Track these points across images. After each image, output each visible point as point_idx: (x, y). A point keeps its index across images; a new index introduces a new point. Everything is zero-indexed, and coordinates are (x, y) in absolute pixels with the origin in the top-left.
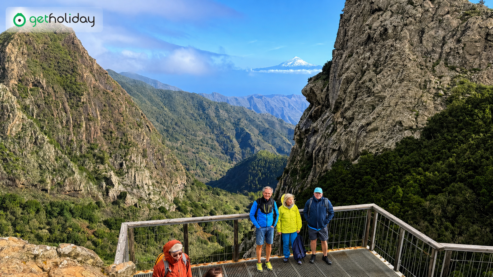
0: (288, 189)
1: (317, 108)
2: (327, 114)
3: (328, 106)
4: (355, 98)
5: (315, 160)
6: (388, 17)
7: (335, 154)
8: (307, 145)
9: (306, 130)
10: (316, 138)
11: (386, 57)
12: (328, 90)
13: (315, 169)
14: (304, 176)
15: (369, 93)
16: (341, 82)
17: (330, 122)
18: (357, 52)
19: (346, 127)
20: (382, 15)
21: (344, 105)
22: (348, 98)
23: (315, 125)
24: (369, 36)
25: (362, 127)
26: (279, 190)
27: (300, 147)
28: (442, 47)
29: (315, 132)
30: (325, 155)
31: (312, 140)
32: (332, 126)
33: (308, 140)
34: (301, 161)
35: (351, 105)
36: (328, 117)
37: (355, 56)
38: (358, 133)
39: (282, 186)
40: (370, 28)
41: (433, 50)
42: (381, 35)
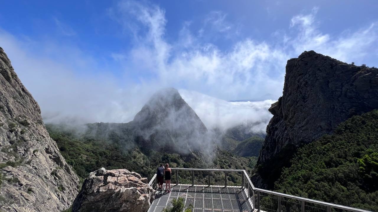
0: (265, 157)
1: (277, 117)
2: (282, 120)
3: (282, 117)
4: (294, 114)
5: (278, 143)
6: (307, 77)
7: (287, 141)
8: (273, 135)
9: (272, 128)
10: (277, 132)
11: (309, 95)
12: (281, 109)
13: (278, 147)
14: (273, 150)
15: (302, 111)
16: (287, 106)
17: (284, 124)
18: (293, 93)
19: (291, 127)
20: (304, 76)
21: (289, 117)
22: (290, 114)
23: (276, 125)
24: (299, 86)
25: (300, 128)
26: (260, 157)
27: (270, 136)
28: (341, 89)
29: (277, 129)
30: (282, 140)
31: (276, 132)
32: (285, 126)
33: (274, 133)
34: (270, 143)
35: (292, 117)
36: (283, 122)
37: (292, 94)
38: (298, 131)
39: (261, 155)
40: (299, 82)
41: (336, 91)
42: (305, 85)
